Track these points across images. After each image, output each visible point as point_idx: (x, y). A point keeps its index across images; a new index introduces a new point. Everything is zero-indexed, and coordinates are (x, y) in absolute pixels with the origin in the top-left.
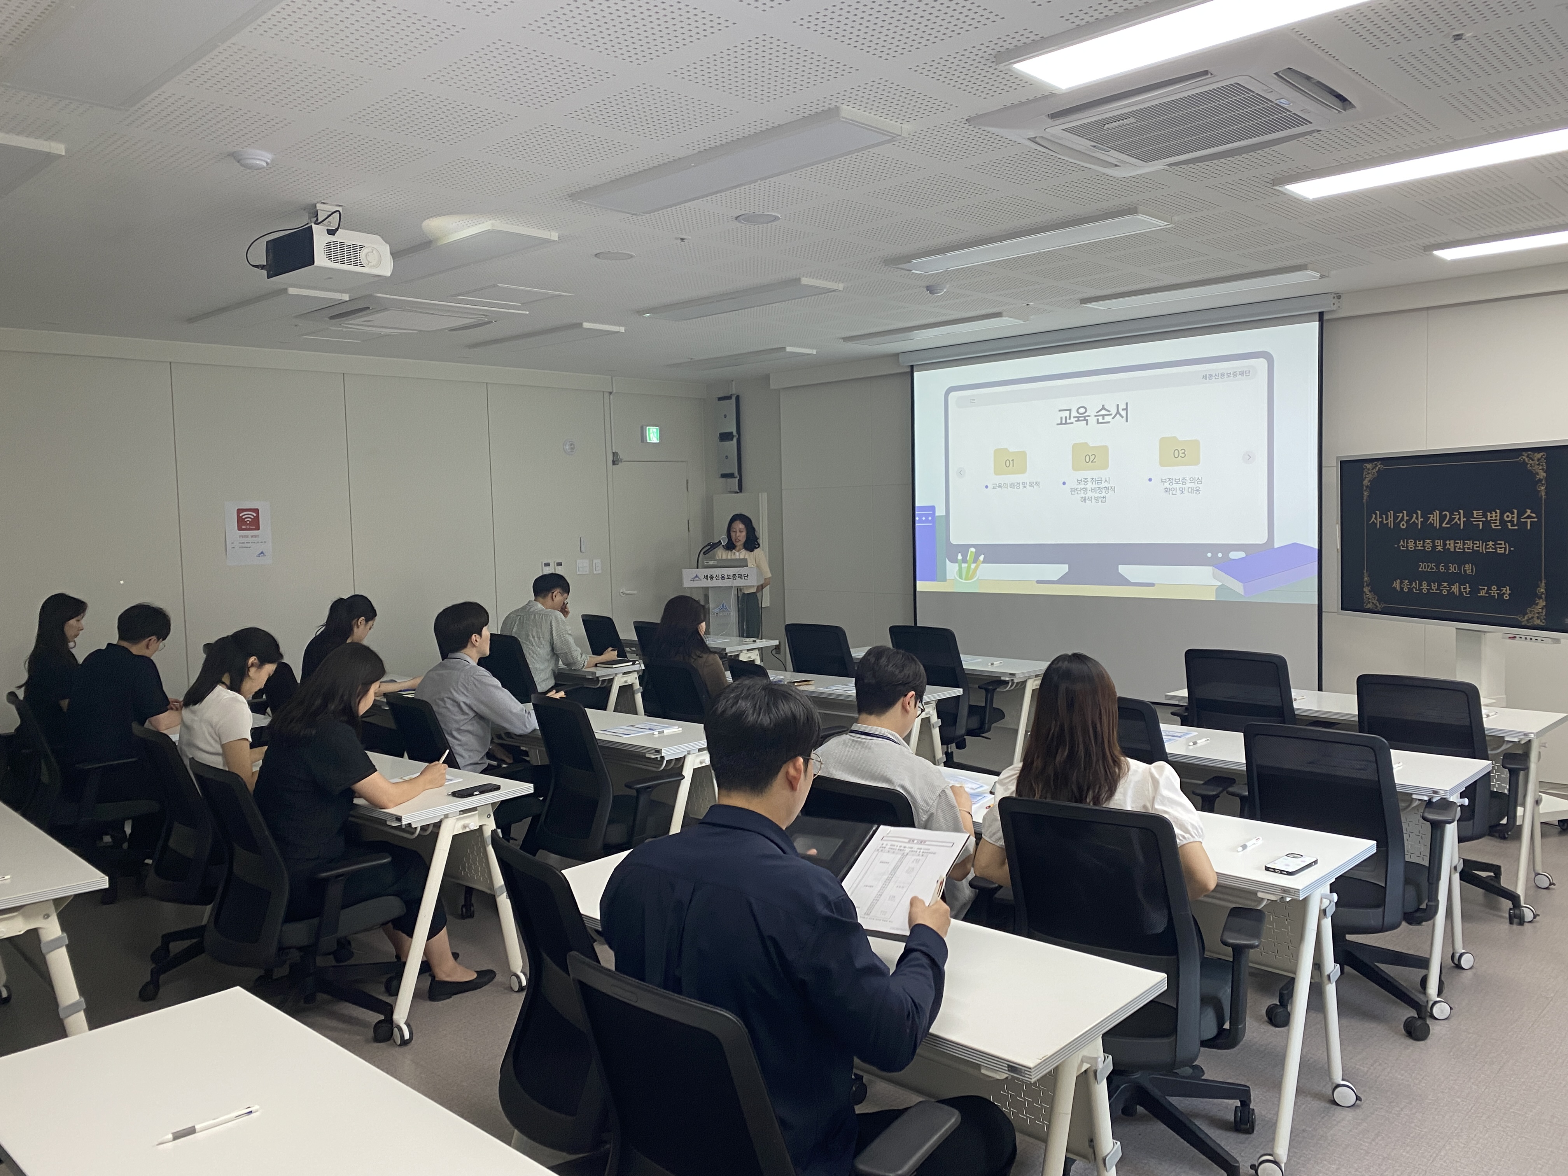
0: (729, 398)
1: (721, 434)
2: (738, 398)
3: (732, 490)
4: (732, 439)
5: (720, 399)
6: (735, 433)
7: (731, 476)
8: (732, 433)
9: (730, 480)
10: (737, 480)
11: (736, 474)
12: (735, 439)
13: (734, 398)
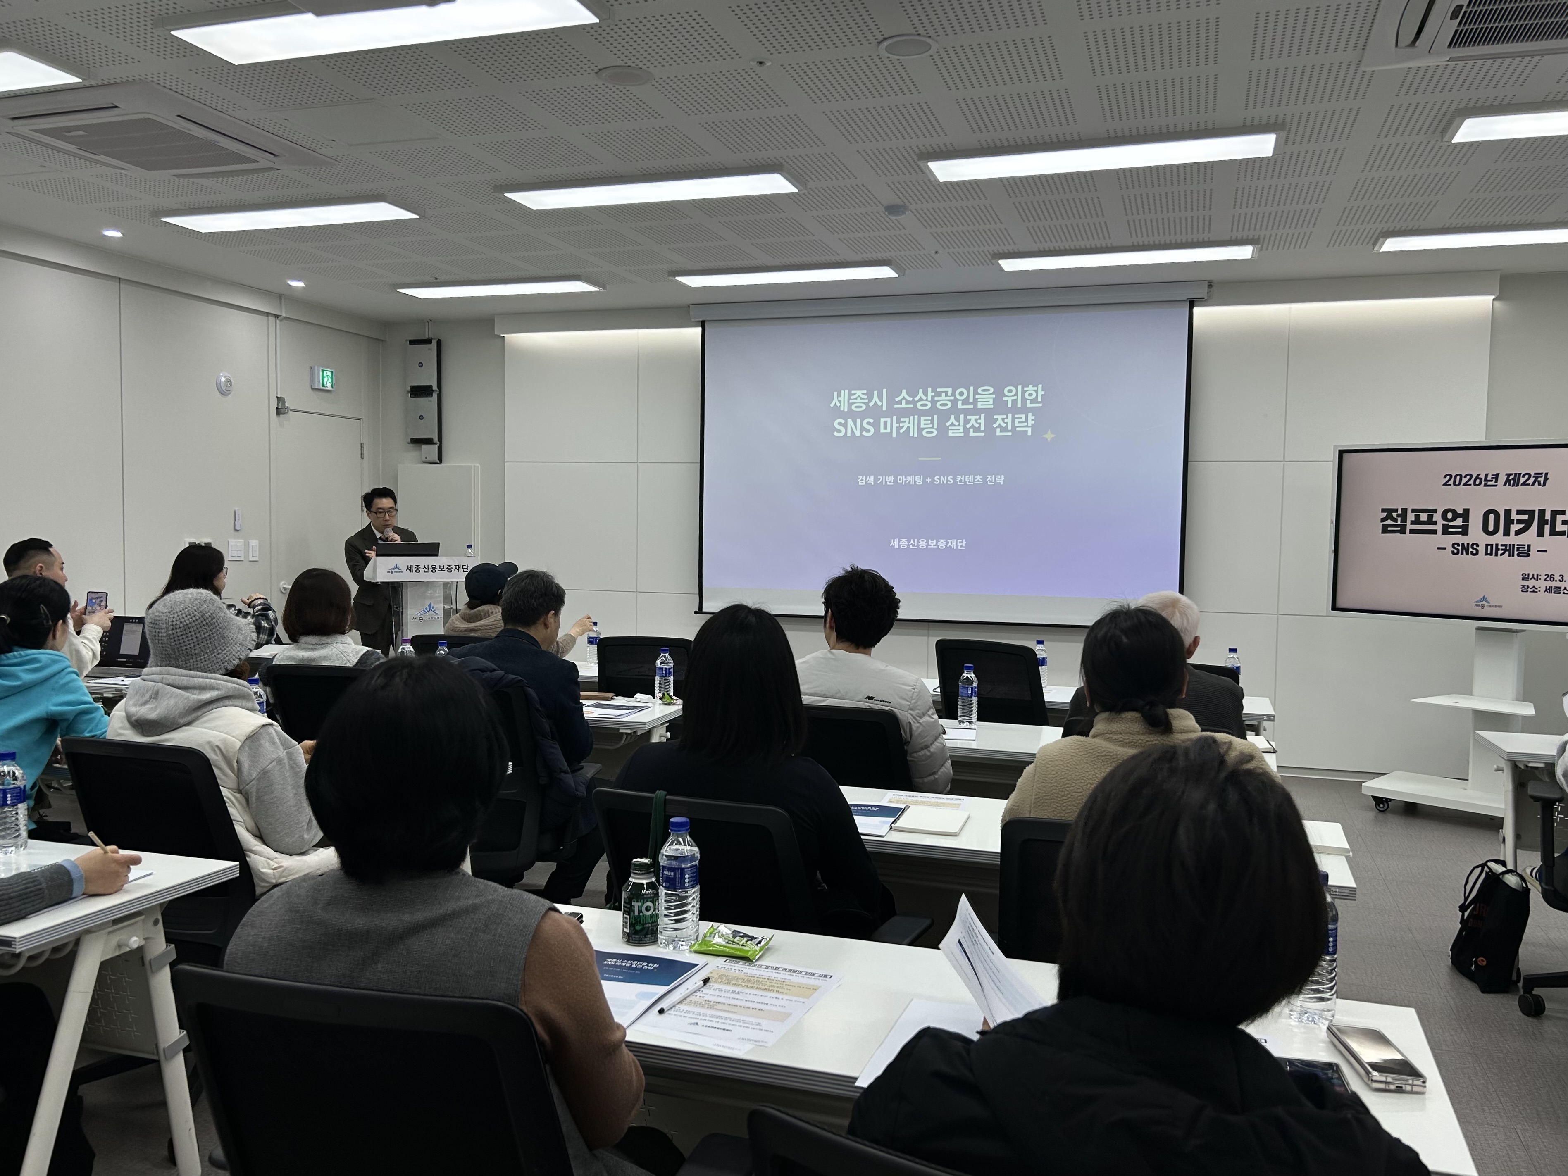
0: (428, 341)
1: (412, 388)
2: (439, 343)
3: (429, 459)
4: (431, 395)
5: (412, 342)
6: (435, 387)
7: (429, 441)
8: (431, 387)
9: (424, 447)
10: (436, 446)
11: (436, 440)
12: (435, 396)
13: (434, 343)
